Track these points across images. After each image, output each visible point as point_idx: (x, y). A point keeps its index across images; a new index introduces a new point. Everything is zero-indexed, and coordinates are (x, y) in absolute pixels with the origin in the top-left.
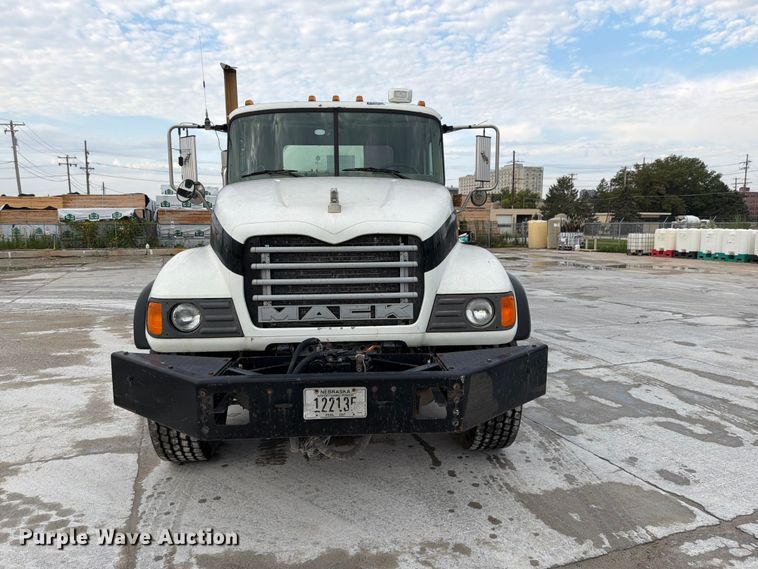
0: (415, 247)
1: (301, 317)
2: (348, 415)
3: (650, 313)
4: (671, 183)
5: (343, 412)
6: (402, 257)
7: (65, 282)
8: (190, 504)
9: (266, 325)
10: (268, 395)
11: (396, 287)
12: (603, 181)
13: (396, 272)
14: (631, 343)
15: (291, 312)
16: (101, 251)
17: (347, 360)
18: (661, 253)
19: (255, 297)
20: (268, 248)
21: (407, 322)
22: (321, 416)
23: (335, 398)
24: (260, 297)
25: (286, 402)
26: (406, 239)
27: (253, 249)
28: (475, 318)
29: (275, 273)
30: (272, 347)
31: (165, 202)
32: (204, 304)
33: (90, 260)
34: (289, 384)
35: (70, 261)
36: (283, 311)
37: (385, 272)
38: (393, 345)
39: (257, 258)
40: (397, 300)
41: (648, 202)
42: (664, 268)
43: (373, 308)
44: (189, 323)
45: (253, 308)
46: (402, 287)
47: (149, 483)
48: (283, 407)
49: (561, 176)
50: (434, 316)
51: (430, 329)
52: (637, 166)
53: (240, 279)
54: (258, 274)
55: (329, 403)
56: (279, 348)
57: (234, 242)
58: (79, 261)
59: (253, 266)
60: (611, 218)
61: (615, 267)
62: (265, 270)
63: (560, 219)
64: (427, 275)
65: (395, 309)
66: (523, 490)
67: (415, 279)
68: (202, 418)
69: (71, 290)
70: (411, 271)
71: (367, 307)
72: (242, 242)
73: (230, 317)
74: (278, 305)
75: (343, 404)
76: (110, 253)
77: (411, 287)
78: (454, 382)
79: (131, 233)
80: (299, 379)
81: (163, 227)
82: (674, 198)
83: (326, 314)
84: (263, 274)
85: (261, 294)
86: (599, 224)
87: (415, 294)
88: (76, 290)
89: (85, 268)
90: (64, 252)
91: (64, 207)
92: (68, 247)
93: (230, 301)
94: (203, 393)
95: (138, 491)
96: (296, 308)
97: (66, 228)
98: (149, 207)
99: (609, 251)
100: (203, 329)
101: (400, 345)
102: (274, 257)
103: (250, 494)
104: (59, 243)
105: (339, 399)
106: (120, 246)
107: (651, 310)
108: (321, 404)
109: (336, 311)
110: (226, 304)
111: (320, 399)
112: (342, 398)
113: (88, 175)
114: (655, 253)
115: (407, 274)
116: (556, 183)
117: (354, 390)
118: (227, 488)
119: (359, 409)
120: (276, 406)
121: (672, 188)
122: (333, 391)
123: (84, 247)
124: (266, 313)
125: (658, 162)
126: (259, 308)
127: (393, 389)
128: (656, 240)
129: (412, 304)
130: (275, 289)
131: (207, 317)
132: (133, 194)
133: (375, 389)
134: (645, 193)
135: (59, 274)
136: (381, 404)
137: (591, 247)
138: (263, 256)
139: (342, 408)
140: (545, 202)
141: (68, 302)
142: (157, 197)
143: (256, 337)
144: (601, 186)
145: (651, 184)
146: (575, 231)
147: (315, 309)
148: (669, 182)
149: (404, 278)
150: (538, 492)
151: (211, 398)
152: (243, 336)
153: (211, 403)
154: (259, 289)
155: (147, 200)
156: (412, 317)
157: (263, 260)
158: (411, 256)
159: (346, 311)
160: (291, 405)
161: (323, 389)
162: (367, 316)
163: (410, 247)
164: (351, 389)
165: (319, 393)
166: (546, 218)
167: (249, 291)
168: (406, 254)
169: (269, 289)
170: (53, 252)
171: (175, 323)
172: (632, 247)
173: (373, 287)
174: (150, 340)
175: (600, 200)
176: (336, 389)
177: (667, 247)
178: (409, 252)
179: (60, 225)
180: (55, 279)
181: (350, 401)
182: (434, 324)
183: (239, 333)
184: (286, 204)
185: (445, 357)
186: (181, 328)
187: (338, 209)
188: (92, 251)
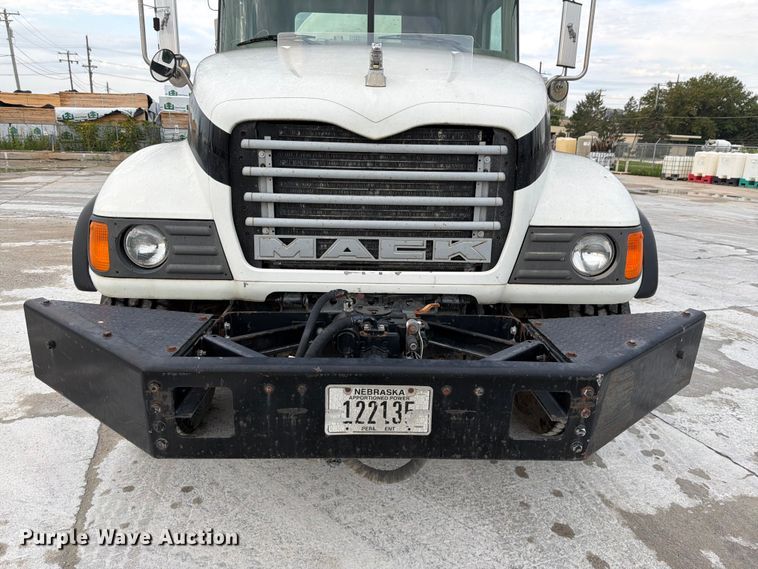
0: (504, 149)
1: (319, 253)
2: (400, 430)
3: (710, 246)
4: (704, 104)
5: (391, 424)
6: (480, 165)
7: (59, 187)
8: (159, 510)
9: (266, 264)
10: (264, 394)
11: (468, 213)
12: (632, 99)
13: (469, 188)
14: (702, 284)
15: (305, 246)
16: (101, 155)
17: (391, 328)
18: (699, 178)
19: (249, 221)
20: (268, 142)
21: (478, 267)
22: (355, 429)
23: (379, 402)
24: (257, 221)
25: (296, 404)
26: (489, 134)
27: (245, 143)
28: (585, 266)
29: (279, 184)
30: (275, 297)
31: (169, 104)
32: (171, 227)
33: (90, 164)
34: (302, 378)
35: (69, 164)
36: (292, 244)
37: (451, 187)
38: (457, 301)
39: (252, 158)
40: (468, 234)
41: (677, 123)
42: (700, 195)
43: (430, 244)
44: (151, 255)
45: (246, 237)
46: (477, 213)
47: (108, 467)
48: (292, 414)
49: (590, 92)
50: (522, 260)
51: (515, 279)
52: (670, 84)
53: (224, 191)
54: (253, 183)
55: (368, 411)
56: (285, 299)
57: (215, 129)
58: (77, 165)
59: (246, 170)
60: (637, 138)
61: (651, 191)
62: (265, 177)
63: (591, 137)
64: (519, 195)
65: (464, 246)
66: (625, 504)
67: (499, 201)
68: (156, 425)
69: (63, 195)
70: (493, 188)
71: (421, 242)
72: (227, 129)
73: (211, 249)
74: (285, 234)
75: (392, 412)
76: (112, 157)
77: (491, 213)
78: (584, 384)
79: (133, 137)
80: (318, 369)
81: (167, 132)
82: (706, 120)
83: (359, 251)
84: (262, 185)
85: (260, 216)
86: (627, 145)
87: (497, 225)
88: (69, 196)
89: (83, 173)
90: (63, 154)
91: (62, 105)
92: (68, 149)
93: (211, 223)
94: (154, 388)
95: (91, 480)
96: (311, 240)
97: (65, 128)
98: (153, 108)
99: (640, 174)
100: (171, 266)
101: (468, 302)
102: (279, 158)
103: (245, 496)
104: (58, 145)
105: (384, 404)
106: (122, 150)
107: (708, 243)
108: (355, 411)
109: (373, 247)
110: (205, 229)
111: (353, 403)
112: (390, 403)
113: (91, 73)
114: (691, 178)
115: (486, 193)
116: (584, 99)
117: (411, 391)
118: (213, 483)
119: (419, 423)
120: (280, 411)
121: (705, 109)
122: (376, 392)
123: (85, 150)
124: (267, 245)
125: (693, 80)
126: (256, 237)
127: (479, 391)
128: (695, 164)
129: (490, 240)
130: (281, 209)
131: (177, 248)
132: (134, 94)
133: (446, 390)
134: (675, 114)
135: (56, 178)
136: (456, 415)
137: (622, 169)
138: (261, 154)
139: (389, 417)
140: (570, 119)
141: (56, 209)
142: (160, 98)
143: (251, 282)
144: (629, 105)
145: (683, 104)
146: (607, 151)
147: (341, 242)
148: (701, 102)
149: (481, 199)
150: (651, 511)
151: (169, 394)
152: (232, 279)
153: (170, 402)
154: (256, 209)
155: (150, 101)
156: (489, 261)
157: (260, 162)
158: (496, 162)
159: (388, 248)
160: (304, 411)
161: (359, 387)
162: (421, 257)
163: (494, 149)
164: (405, 388)
165: (353, 393)
166: (575, 135)
167: (241, 210)
168: (489, 159)
169: (271, 209)
170: (53, 154)
171: (129, 254)
172: (668, 171)
173: (431, 212)
174: (95, 278)
175: (628, 120)
176: (381, 388)
177: (706, 172)
178: (494, 156)
179: (58, 125)
180: (48, 183)
181: (404, 408)
182: (522, 272)
183: (226, 274)
184: (299, 72)
185: (546, 325)
186: (139, 263)
187: (382, 83)
188: (92, 154)
